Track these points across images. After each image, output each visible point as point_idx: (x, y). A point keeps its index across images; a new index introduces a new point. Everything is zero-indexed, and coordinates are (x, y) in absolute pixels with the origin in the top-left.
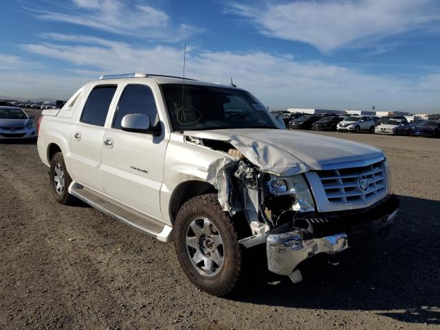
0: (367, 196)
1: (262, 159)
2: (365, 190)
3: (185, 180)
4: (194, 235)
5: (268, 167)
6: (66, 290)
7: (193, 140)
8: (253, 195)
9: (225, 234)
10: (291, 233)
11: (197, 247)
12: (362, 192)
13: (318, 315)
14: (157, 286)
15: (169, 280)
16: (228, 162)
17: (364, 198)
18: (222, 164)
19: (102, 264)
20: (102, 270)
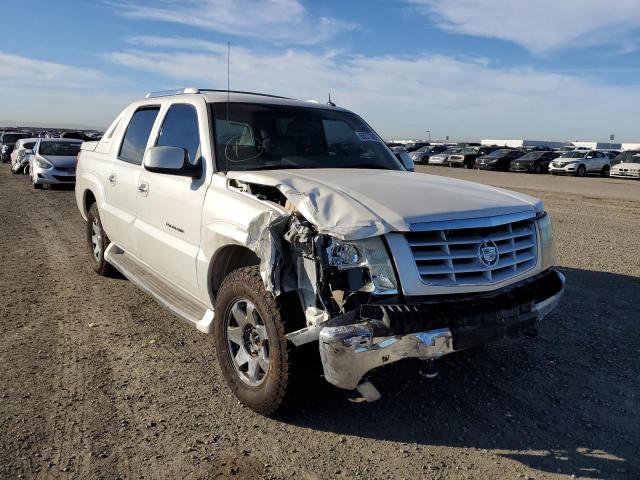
0: (494, 272)
1: (320, 213)
2: (492, 263)
3: (223, 244)
4: (237, 326)
5: (328, 226)
6: (55, 397)
7: (240, 185)
8: (310, 267)
9: (269, 325)
10: (356, 325)
11: (240, 342)
12: (483, 266)
13: (405, 452)
14: (183, 396)
15: (206, 388)
16: (274, 218)
17: (490, 275)
18: (267, 222)
19: (121, 362)
20: (116, 370)
